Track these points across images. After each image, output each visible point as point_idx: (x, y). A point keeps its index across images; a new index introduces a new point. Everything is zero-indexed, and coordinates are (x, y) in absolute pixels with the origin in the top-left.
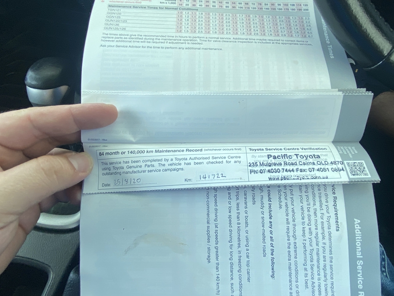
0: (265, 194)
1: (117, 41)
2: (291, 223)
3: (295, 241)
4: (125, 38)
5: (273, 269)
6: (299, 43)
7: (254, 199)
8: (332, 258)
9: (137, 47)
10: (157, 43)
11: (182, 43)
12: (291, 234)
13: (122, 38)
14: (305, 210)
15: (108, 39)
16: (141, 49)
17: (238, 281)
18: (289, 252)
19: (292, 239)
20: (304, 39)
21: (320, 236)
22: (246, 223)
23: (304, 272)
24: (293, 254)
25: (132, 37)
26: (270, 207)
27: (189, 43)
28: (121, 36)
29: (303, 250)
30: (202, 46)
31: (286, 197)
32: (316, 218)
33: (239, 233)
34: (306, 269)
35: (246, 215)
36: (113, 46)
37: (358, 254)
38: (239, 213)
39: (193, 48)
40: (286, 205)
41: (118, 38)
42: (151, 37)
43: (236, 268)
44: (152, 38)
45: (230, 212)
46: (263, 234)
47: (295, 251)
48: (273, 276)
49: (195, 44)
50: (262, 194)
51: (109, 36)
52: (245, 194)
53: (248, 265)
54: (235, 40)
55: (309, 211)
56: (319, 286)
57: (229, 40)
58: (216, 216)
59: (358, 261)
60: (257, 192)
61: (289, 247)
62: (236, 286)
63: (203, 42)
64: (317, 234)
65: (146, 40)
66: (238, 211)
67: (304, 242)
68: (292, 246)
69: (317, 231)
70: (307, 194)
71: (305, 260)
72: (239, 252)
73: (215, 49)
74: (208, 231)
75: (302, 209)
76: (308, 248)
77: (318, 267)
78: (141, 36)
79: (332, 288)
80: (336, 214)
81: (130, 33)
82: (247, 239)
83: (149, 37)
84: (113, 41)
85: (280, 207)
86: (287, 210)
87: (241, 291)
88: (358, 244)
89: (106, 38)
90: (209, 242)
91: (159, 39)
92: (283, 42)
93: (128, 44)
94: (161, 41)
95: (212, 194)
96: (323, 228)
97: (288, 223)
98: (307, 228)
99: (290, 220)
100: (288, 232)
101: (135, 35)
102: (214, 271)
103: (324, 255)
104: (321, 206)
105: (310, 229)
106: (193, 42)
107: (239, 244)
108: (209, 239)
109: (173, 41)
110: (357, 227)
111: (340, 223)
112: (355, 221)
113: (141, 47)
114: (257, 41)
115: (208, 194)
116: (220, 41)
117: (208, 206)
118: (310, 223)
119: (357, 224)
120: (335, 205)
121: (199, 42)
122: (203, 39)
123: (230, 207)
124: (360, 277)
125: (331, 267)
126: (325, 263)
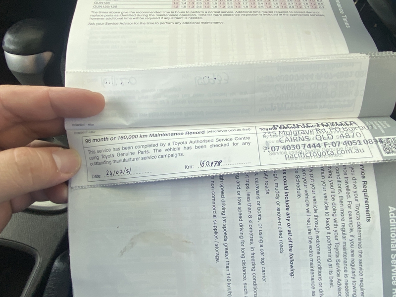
0: (280, 182)
1: (107, 19)
2: (313, 214)
3: (317, 235)
4: (116, 16)
5: (292, 266)
6: (309, 14)
7: (267, 188)
8: (361, 252)
9: (129, 24)
10: (150, 19)
11: (179, 18)
12: (313, 226)
13: (113, 16)
14: (329, 198)
15: (96, 17)
17: (252, 280)
18: (311, 246)
19: (313, 232)
20: (315, 10)
21: (347, 228)
22: (259, 215)
23: (328, 269)
24: (315, 249)
25: (124, 14)
26: (287, 196)
27: (186, 18)
28: (112, 14)
29: (327, 244)
30: (200, 20)
31: (305, 183)
32: (342, 208)
33: (251, 228)
34: (330, 266)
35: (259, 206)
36: (103, 24)
37: (392, 247)
38: (250, 205)
39: (191, 23)
40: (306, 194)
41: (108, 16)
42: (144, 14)
43: (249, 266)
44: (146, 14)
45: (239, 204)
46: (280, 228)
47: (318, 246)
49: (194, 18)
50: (277, 181)
51: (98, 14)
52: (257, 183)
53: (263, 263)
54: (238, 14)
55: (333, 199)
56: (346, 283)
57: (231, 13)
58: (224, 209)
59: (393, 255)
60: (271, 180)
61: (310, 242)
63: (202, 16)
64: (343, 226)
65: (139, 17)
66: (249, 203)
67: (328, 235)
68: (314, 240)
69: (343, 222)
70: (330, 180)
71: (330, 255)
72: (252, 248)
73: (216, 23)
74: (215, 226)
75: (325, 196)
76: (333, 241)
77: (345, 263)
78: (134, 12)
79: (362, 285)
80: (367, 202)
81: (121, 11)
82: (261, 234)
83: (142, 14)
84: (102, 19)
85: (299, 196)
86: (307, 199)
87: (256, 292)
88: (393, 235)
89: (95, 16)
90: (216, 238)
91: (153, 15)
94: (155, 17)
95: (218, 183)
96: (350, 219)
97: (309, 214)
98: (332, 219)
99: (312, 210)
100: (309, 225)
101: (127, 12)
102: (224, 270)
103: (352, 249)
104: (348, 193)
105: (335, 220)
106: (191, 17)
107: (252, 240)
108: (216, 236)
109: (168, 16)
110: (392, 215)
111: (372, 212)
112: (389, 209)
113: (133, 24)
114: (262, 14)
115: (213, 184)
116: (221, 15)
117: (214, 197)
118: (334, 213)
119: (392, 212)
120: (365, 191)
121: (198, 16)
122: (202, 14)
123: (239, 198)
124: (394, 272)
125: (360, 262)
126: (353, 258)
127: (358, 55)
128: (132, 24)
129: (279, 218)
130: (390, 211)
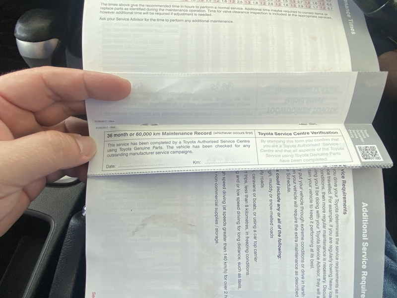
0: (274, 178)
1: (117, 13)
2: (299, 206)
3: (302, 223)
4: (125, 9)
5: (279, 250)
6: (317, 16)
7: (262, 182)
8: (338, 239)
9: (139, 20)
10: (160, 14)
11: (188, 14)
13: (122, 9)
14: (314, 193)
15: (107, 11)
16: (144, 22)
17: (245, 260)
18: (296, 233)
19: (299, 221)
20: (323, 11)
21: (327, 219)
22: (254, 205)
23: (310, 253)
24: (299, 235)
25: (134, 7)
26: (278, 190)
27: (196, 15)
28: (122, 7)
29: (310, 231)
30: (210, 18)
31: (294, 180)
32: (324, 202)
33: (247, 215)
34: (312, 250)
35: (254, 198)
36: (114, 19)
37: (363, 237)
38: (247, 196)
39: (200, 21)
40: (295, 189)
41: (118, 9)
42: (154, 8)
43: (243, 248)
44: (156, 8)
45: (238, 195)
46: (271, 216)
47: (302, 233)
48: (279, 256)
49: (203, 15)
50: (271, 177)
51: (108, 6)
52: (254, 178)
53: (255, 246)
54: (247, 11)
55: (317, 194)
56: (324, 266)
57: (241, 11)
58: (224, 198)
59: (364, 243)
60: (266, 176)
61: (296, 229)
62: (243, 266)
63: (212, 13)
64: (324, 217)
65: (149, 11)
66: (246, 194)
67: (312, 224)
68: (299, 228)
69: (324, 214)
70: (315, 178)
71: (312, 242)
72: (247, 233)
73: (226, 22)
74: (216, 212)
75: (311, 192)
76: (315, 230)
77: (324, 248)
78: (143, 6)
79: (337, 268)
80: (345, 198)
81: (131, 3)
82: (255, 221)
83: (151, 8)
84: (113, 13)
85: (289, 190)
86: (295, 193)
87: (247, 270)
88: (365, 227)
89: (106, 9)
90: (217, 223)
91: (163, 10)
92: (300, 14)
93: (129, 16)
94: (165, 12)
95: (220, 177)
96: (330, 211)
97: (296, 206)
98: (315, 211)
99: (299, 202)
100: (295, 215)
101: (137, 5)
102: (222, 251)
103: (331, 236)
104: (329, 190)
105: (318, 212)
106: (201, 13)
107: (247, 226)
108: (217, 221)
109: (178, 12)
110: (364, 210)
111: (348, 206)
112: (362, 205)
113: (144, 20)
115: (216, 177)
116: (230, 12)
117: (216, 188)
118: (317, 206)
119: (365, 207)
120: (343, 189)
121: (207, 13)
122: (211, 9)
123: (238, 190)
124: (364, 258)
125: (337, 248)
126: (331, 244)
128: (142, 20)
129: (271, 209)
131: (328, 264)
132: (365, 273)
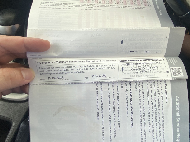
0: (128, 84)
1: (49, 5)
2: (142, 99)
3: (144, 108)
4: (53, 4)
5: (132, 123)
6: (144, 8)
7: (122, 87)
8: (163, 116)
9: (59, 8)
10: (70, 6)
11: (83, 7)
12: (142, 104)
13: (51, 4)
14: (150, 92)
15: (44, 5)
16: (61, 9)
17: (114, 129)
18: (141, 113)
19: (142, 107)
21: (157, 105)
22: (118, 99)
24: (142, 115)
25: (57, 4)
26: (131, 91)
27: (87, 7)
28: (51, 3)
29: (148, 112)
30: (93, 9)
31: (139, 85)
32: (155, 96)
33: (114, 105)
34: (149, 123)
35: (118, 95)
36: (47, 8)
37: (177, 115)
39: (89, 9)
40: (140, 90)
41: (49, 4)
43: (113, 122)
44: (67, 4)
45: (109, 94)
46: (127, 105)
47: (144, 113)
48: (132, 127)
49: (90, 7)
50: (126, 84)
51: (44, 3)
52: (117, 84)
53: (119, 121)
54: (111, 6)
56: (157, 131)
57: (108, 6)
58: (102, 96)
59: (177, 118)
61: (141, 111)
62: (113, 132)
63: (94, 7)
65: (64, 5)
66: (114, 93)
67: (149, 108)
69: (155, 103)
70: (150, 84)
71: (149, 118)
72: (114, 114)
73: (101, 10)
74: (97, 104)
75: (148, 91)
76: (151, 111)
77: (156, 121)
78: (62, 3)
79: (163, 132)
80: (166, 94)
81: (56, 2)
82: (118, 108)
83: (65, 4)
84: (46, 5)
85: (136, 91)
86: (140, 92)
87: (115, 134)
88: (178, 109)
89: (42, 4)
92: (136, 8)
94: (72, 6)
95: (99, 84)
96: (159, 101)
97: (140, 99)
98: (150, 101)
99: (142, 97)
100: (140, 104)
101: (58, 3)
102: (101, 125)
103: (159, 115)
104: (158, 90)
105: (152, 102)
106: (89, 7)
107: (114, 110)
108: (98, 108)
109: (78, 6)
110: (177, 100)
111: (168, 98)
112: (176, 97)
114: (122, 7)
115: (97, 84)
116: (103, 7)
117: (97, 91)
118: (152, 99)
119: (178, 99)
120: (166, 89)
121: (92, 7)
122: (94, 5)
123: (109, 91)
124: (178, 126)
125: (163, 121)
126: (160, 119)
127: (165, 27)
128: (61, 8)
129: (127, 101)
130: (176, 98)
131: (158, 130)
132: (179, 135)
